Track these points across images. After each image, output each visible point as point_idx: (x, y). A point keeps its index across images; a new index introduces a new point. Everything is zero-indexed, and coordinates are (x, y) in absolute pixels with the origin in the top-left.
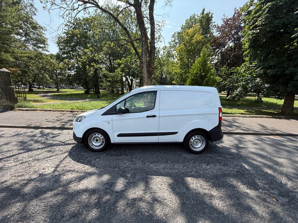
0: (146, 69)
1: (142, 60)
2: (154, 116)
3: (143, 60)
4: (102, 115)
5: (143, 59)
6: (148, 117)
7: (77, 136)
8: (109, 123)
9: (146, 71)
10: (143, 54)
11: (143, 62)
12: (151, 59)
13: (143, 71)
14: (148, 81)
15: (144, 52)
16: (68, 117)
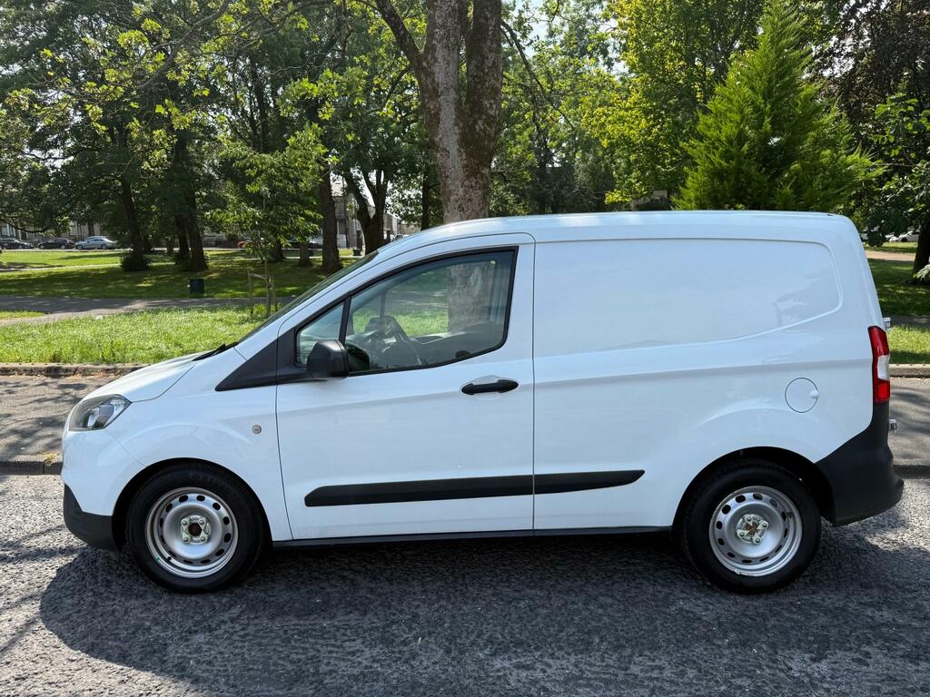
0: (456, 124)
1: (430, 74)
2: (506, 386)
3: (440, 77)
4: (218, 389)
5: (436, 69)
6: (470, 390)
7: (84, 509)
8: (258, 430)
9: (456, 138)
10: (434, 42)
11: (435, 90)
12: (483, 71)
13: (437, 139)
14: (466, 192)
15: (439, 32)
16: (37, 405)
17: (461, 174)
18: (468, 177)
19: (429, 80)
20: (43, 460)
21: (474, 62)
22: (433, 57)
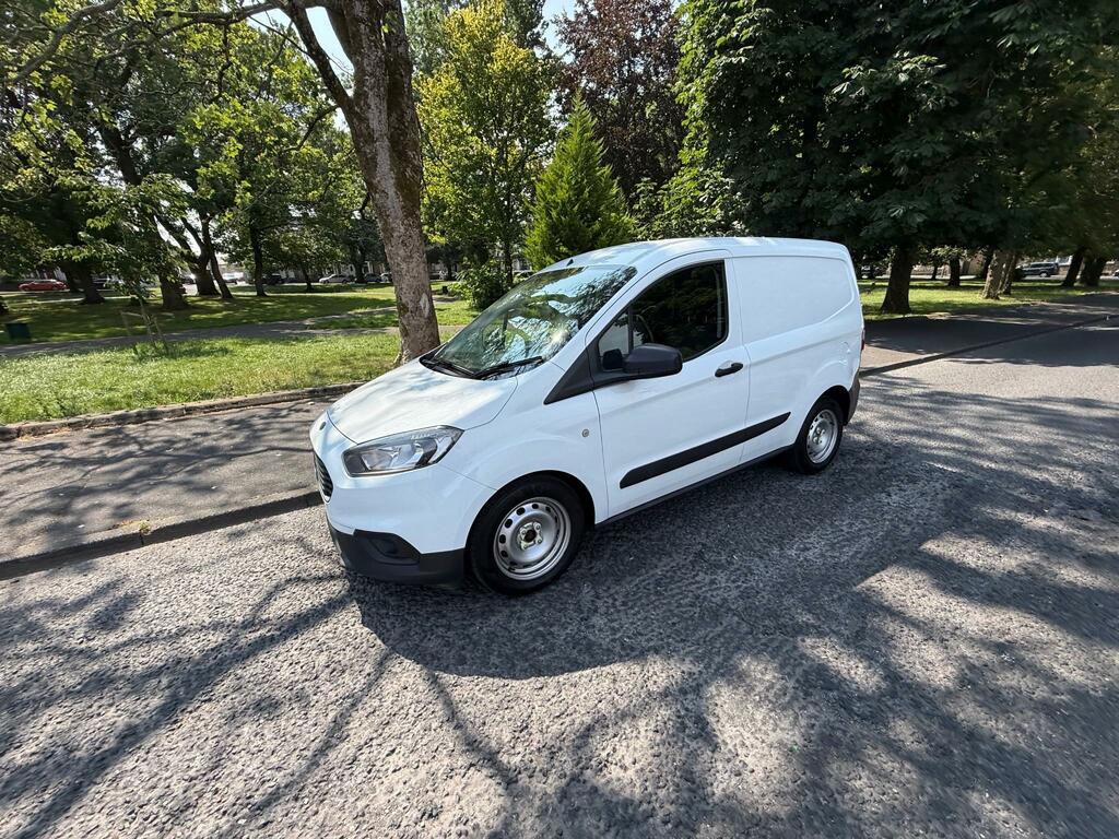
0: (391, 170)
1: (363, 120)
2: (736, 368)
3: (374, 124)
4: (546, 403)
5: (371, 116)
6: (720, 373)
7: (422, 551)
8: (586, 434)
9: (392, 181)
10: (365, 89)
11: (371, 136)
12: (404, 124)
13: (375, 181)
14: (406, 230)
15: (370, 81)
16: (18, 476)
17: (400, 214)
18: (406, 217)
19: (363, 126)
20: (137, 531)
21: (394, 115)
22: (366, 103)
